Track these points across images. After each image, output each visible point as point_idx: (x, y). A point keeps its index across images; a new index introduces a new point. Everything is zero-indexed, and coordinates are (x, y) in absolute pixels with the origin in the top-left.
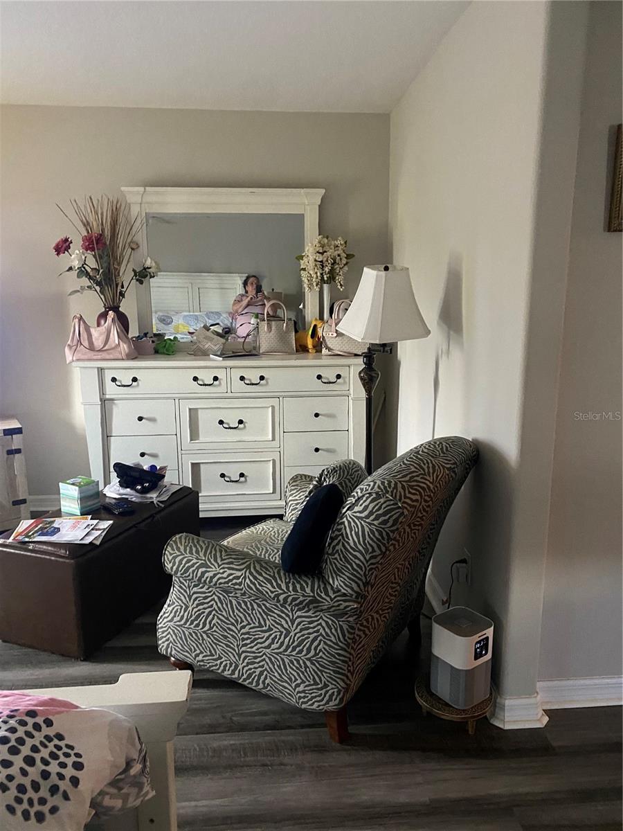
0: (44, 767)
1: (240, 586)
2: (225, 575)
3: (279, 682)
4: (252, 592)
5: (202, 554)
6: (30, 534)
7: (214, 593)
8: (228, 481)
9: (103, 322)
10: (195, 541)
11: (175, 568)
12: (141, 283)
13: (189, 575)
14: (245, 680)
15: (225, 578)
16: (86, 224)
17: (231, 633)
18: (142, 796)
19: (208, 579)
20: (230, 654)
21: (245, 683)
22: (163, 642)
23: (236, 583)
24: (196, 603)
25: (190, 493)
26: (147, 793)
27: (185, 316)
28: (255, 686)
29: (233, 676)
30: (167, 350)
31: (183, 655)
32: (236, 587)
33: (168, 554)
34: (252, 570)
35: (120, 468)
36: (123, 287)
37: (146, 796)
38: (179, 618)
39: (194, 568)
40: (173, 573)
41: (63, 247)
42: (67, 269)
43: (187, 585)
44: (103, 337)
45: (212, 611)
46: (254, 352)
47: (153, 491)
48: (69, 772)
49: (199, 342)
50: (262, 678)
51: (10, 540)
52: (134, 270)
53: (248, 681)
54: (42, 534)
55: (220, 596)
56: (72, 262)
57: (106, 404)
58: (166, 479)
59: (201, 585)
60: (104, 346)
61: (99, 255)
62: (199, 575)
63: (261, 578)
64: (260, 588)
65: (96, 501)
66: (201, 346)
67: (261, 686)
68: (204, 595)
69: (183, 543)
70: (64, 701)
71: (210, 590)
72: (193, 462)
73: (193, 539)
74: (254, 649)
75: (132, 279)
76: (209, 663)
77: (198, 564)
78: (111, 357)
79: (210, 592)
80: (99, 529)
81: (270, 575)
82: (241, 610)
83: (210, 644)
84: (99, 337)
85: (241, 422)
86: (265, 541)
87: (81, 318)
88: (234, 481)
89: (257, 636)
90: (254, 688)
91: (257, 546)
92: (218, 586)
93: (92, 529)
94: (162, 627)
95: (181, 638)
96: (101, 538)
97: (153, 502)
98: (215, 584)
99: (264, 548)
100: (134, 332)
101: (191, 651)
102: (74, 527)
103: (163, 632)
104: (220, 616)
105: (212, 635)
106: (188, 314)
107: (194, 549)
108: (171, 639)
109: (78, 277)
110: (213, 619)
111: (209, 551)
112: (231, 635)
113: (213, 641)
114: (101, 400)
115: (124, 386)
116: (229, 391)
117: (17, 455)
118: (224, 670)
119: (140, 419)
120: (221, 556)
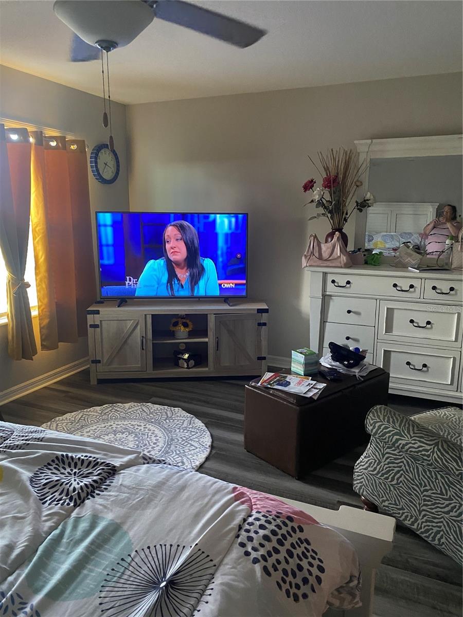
0: (299, 562)
1: (429, 458)
2: (416, 446)
3: (453, 544)
4: (438, 465)
5: (397, 425)
6: (271, 383)
7: (404, 457)
8: (412, 369)
9: (330, 240)
10: (393, 414)
11: (374, 430)
12: (361, 211)
13: (385, 439)
14: (422, 533)
15: (415, 448)
16: (326, 169)
17: (415, 492)
18: (354, 603)
19: (401, 446)
20: (412, 508)
21: (423, 536)
22: (357, 483)
23: (425, 454)
24: (388, 460)
25: (383, 374)
26: (357, 603)
27: (383, 236)
28: (431, 541)
29: (413, 527)
30: (374, 262)
31: (373, 498)
32: (425, 458)
33: (370, 419)
34: (440, 447)
35: (333, 346)
36: (347, 214)
37: (356, 605)
38: (372, 469)
39: (390, 434)
40: (372, 434)
41: (309, 186)
42: (310, 201)
43: (382, 445)
44: (330, 250)
45: (401, 470)
46: (446, 267)
47: (356, 367)
48: (315, 571)
49: (401, 257)
50: (439, 536)
51: (259, 384)
52: (357, 202)
53: (425, 535)
54: (278, 385)
55: (409, 460)
56: (314, 196)
57: (326, 299)
58: (365, 360)
59: (393, 448)
60: (329, 257)
61: (334, 192)
62: (394, 440)
63: (448, 456)
64: (446, 464)
65: (315, 367)
66: (402, 261)
67: (436, 542)
68: (395, 457)
69: (382, 413)
70: (309, 516)
71: (401, 453)
72: (386, 349)
73: (390, 412)
74: (433, 511)
75: (354, 208)
76: (393, 510)
77: (394, 432)
78: (334, 265)
79: (400, 455)
80: (317, 389)
81: (456, 455)
82: (426, 477)
83: (396, 496)
84: (326, 250)
85: (428, 323)
86: (447, 424)
87: (315, 237)
88: (417, 370)
89: (437, 501)
90: (429, 542)
91: (440, 427)
92: (408, 452)
93: (312, 388)
94: (358, 472)
95: (372, 484)
96: (318, 395)
97: (355, 375)
98: (407, 451)
99: (447, 431)
100: (351, 248)
101: (379, 497)
102: (299, 383)
103: (358, 476)
104: (407, 477)
105: (398, 489)
106: (385, 234)
107: (391, 420)
108: (364, 482)
109: (317, 207)
110: (401, 477)
111: (403, 424)
112: (414, 494)
113: (398, 494)
114: (322, 296)
115: (340, 287)
116: (422, 297)
117: (264, 327)
118: (405, 519)
119: (349, 312)
120: (413, 430)
